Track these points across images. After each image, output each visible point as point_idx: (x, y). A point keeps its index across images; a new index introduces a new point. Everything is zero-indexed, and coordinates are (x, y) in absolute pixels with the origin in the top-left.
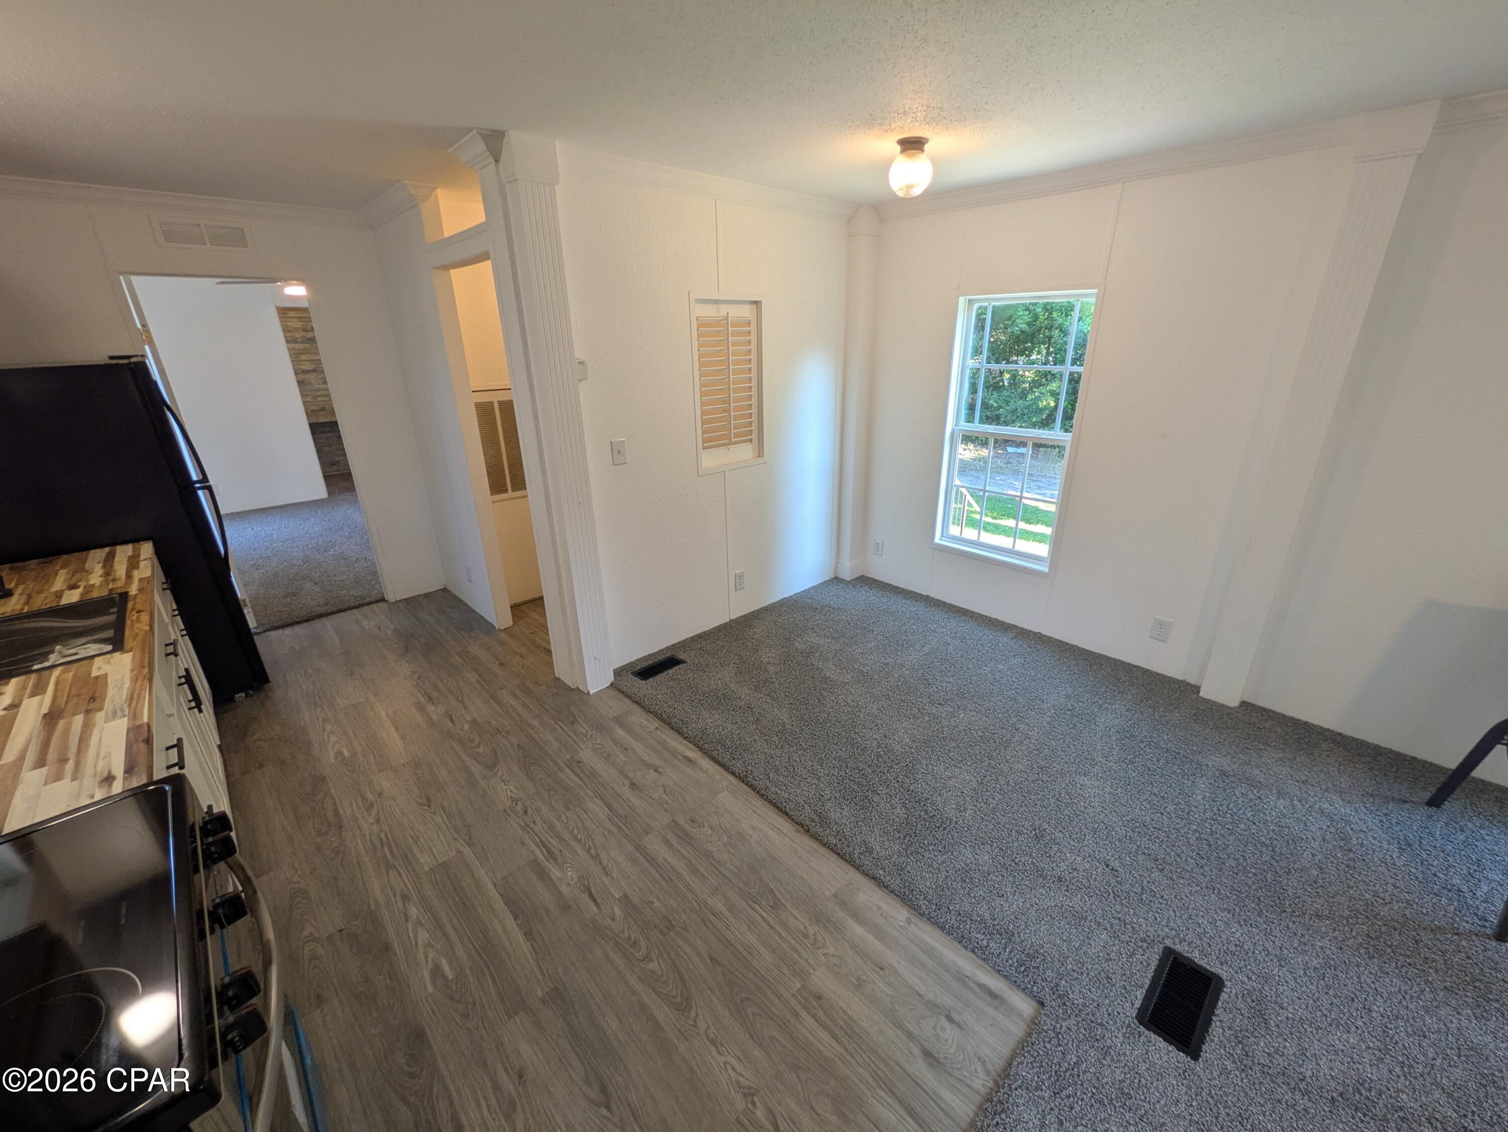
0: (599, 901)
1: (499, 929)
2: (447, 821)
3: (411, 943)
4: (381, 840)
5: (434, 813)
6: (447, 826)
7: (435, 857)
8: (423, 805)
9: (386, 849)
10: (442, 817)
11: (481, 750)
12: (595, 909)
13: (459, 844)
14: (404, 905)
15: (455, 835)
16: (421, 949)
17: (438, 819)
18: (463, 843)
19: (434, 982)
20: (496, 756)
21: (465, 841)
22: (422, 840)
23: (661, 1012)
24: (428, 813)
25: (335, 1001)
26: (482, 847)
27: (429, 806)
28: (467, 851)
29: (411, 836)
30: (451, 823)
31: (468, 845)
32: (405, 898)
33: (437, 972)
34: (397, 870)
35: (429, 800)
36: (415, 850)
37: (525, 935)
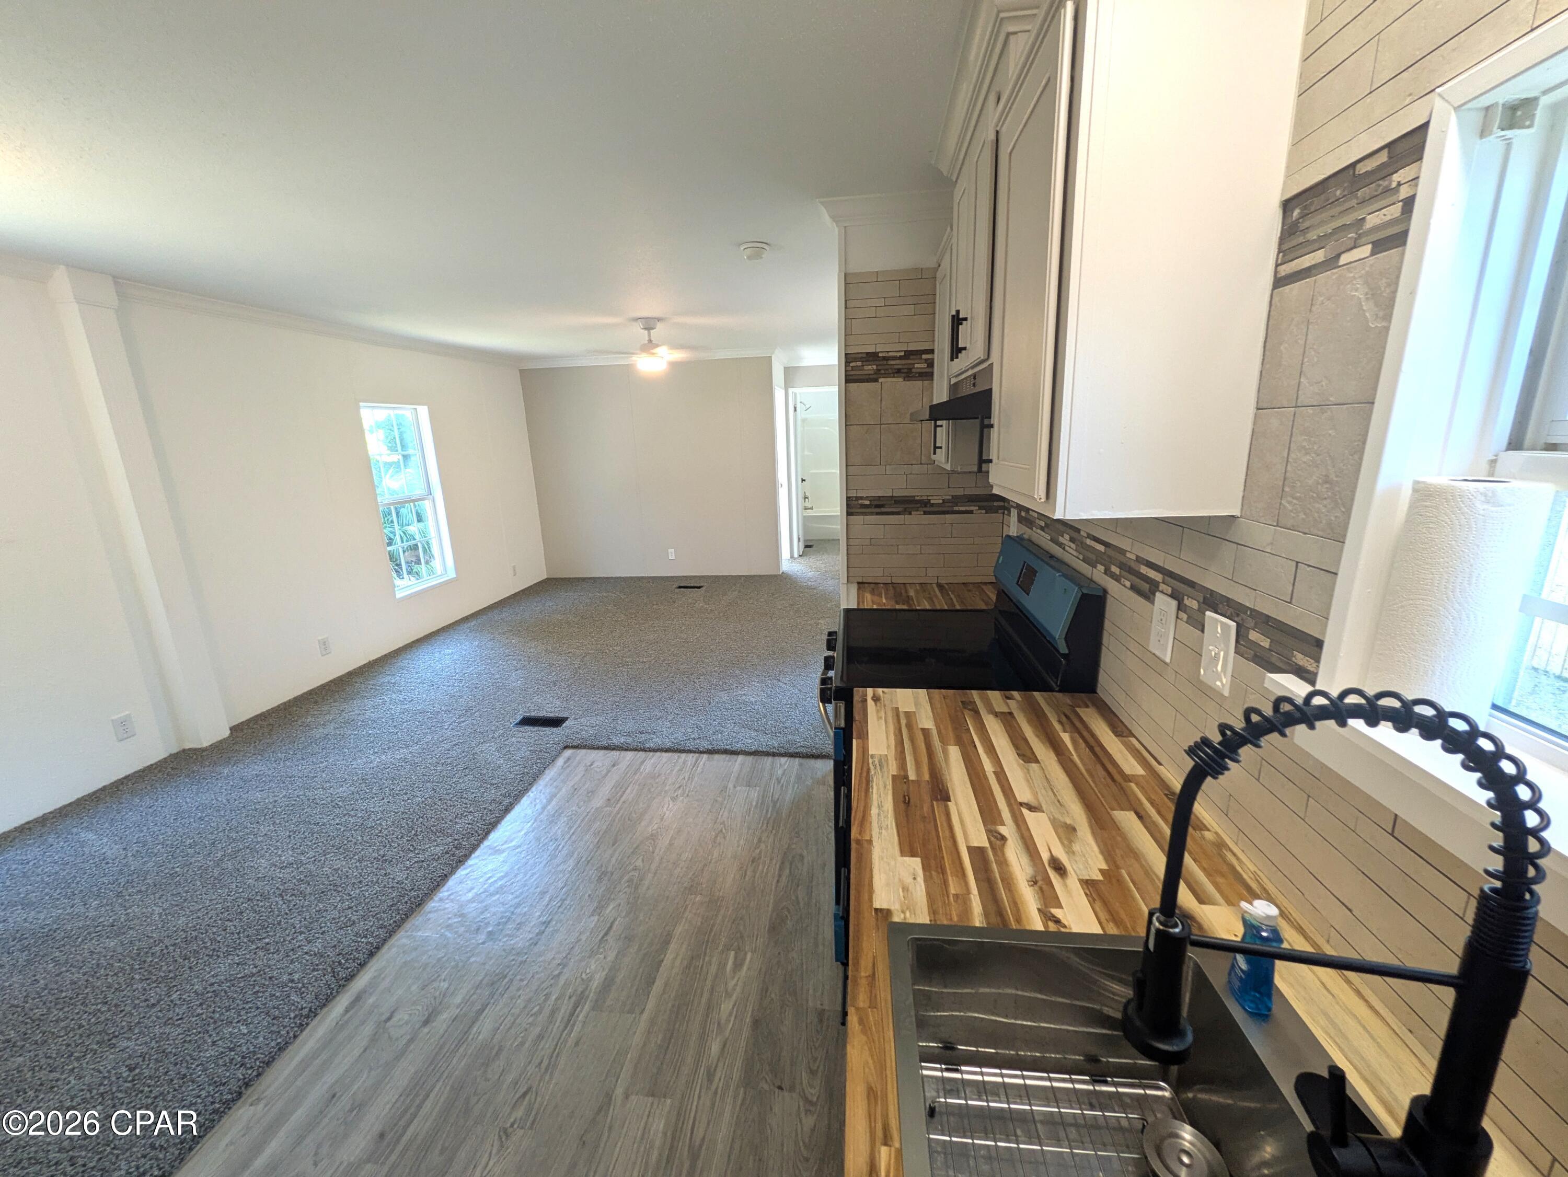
0: (608, 925)
1: (678, 962)
3: (737, 1012)
12: (617, 923)
16: (734, 998)
19: (744, 959)
33: (738, 966)
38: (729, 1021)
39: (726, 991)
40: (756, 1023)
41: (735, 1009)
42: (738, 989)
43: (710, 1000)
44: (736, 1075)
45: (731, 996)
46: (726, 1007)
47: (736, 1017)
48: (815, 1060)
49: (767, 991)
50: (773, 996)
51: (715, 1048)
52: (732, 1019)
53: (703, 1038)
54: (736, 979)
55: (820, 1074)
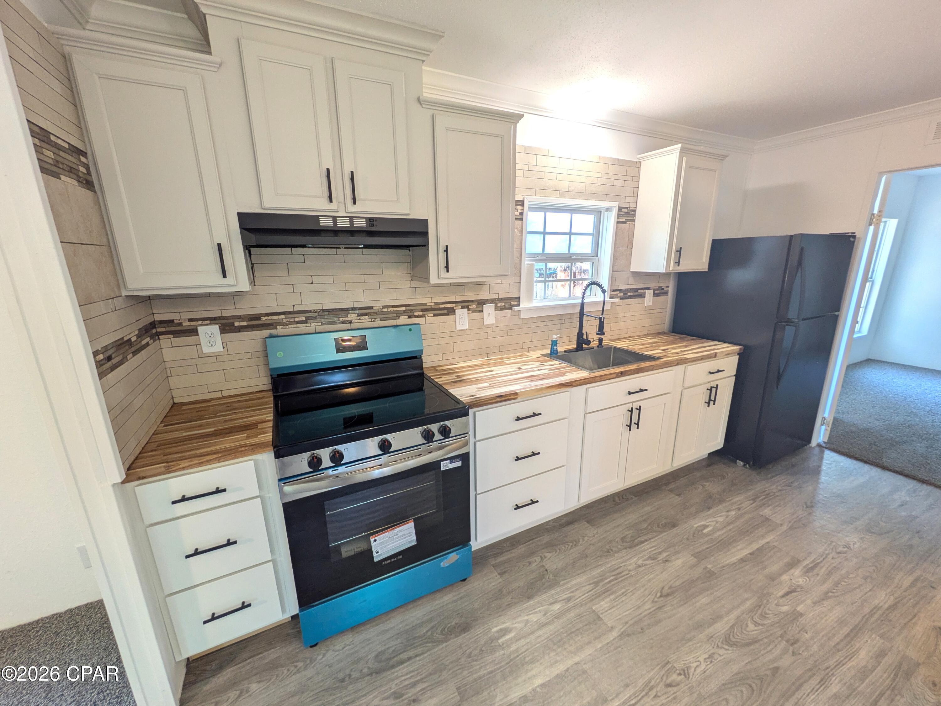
2: (646, 613)
4: (623, 572)
5: (653, 602)
6: (641, 614)
7: (607, 611)
8: (661, 592)
9: (612, 578)
10: (650, 609)
11: (751, 627)
13: (621, 627)
14: (564, 600)
15: (630, 622)
16: (526, 618)
17: (647, 606)
18: (622, 630)
20: (749, 644)
21: (625, 631)
22: (623, 599)
23: (721, 627)
24: (653, 597)
25: (500, 580)
26: (619, 647)
27: (661, 596)
28: (615, 634)
29: (627, 590)
30: (645, 616)
31: (620, 635)
32: (568, 600)
34: (593, 589)
35: (668, 595)
36: (613, 597)
37: (741, 559)
38: (539, 611)
39: (526, 625)
40: (530, 598)
41: (531, 612)
42: (520, 619)
43: (539, 629)
44: (558, 589)
45: (527, 620)
46: (534, 618)
47: (535, 609)
48: (524, 565)
49: (509, 605)
50: (510, 599)
51: (557, 607)
52: (537, 610)
53: (558, 617)
54: (516, 625)
55: (528, 561)
